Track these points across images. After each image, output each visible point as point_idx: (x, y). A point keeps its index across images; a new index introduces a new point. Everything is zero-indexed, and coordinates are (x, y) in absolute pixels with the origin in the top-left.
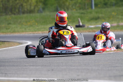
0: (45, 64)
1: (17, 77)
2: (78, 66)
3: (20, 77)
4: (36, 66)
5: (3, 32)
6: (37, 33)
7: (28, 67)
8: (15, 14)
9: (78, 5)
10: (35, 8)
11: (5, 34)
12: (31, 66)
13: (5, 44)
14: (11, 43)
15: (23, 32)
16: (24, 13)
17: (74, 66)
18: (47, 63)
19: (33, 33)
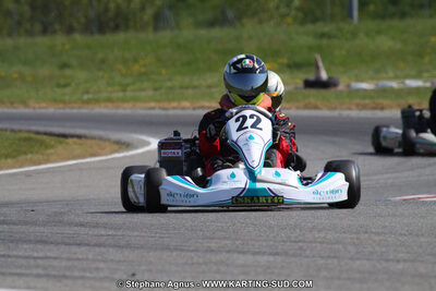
11: (61, 106)
13: (67, 144)
14: (89, 142)
19: (161, 105)
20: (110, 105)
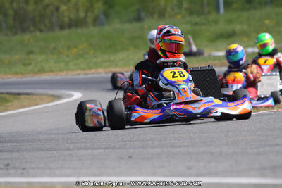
0: (113, 144)
1: (50, 175)
2: (188, 146)
3: (56, 176)
4: (93, 149)
5: (16, 73)
6: (93, 73)
7: (75, 151)
8: (41, 31)
9: (185, 5)
10: (86, 16)
11: (20, 76)
12: (80, 149)
13: (20, 99)
14: (34, 97)
15: (61, 70)
16: (62, 27)
17: (180, 147)
18: (118, 142)
19: (85, 72)
20: (51, 74)
